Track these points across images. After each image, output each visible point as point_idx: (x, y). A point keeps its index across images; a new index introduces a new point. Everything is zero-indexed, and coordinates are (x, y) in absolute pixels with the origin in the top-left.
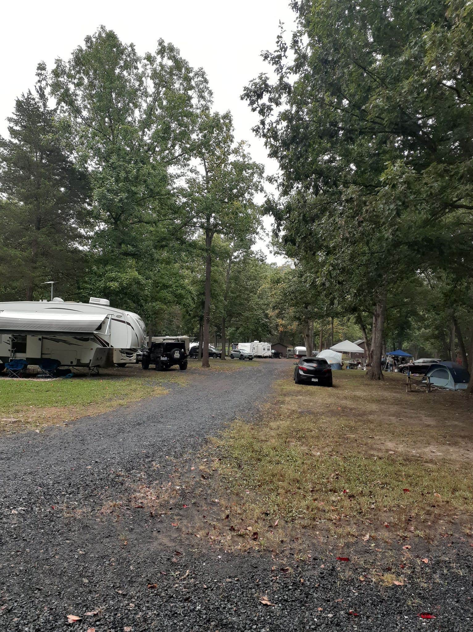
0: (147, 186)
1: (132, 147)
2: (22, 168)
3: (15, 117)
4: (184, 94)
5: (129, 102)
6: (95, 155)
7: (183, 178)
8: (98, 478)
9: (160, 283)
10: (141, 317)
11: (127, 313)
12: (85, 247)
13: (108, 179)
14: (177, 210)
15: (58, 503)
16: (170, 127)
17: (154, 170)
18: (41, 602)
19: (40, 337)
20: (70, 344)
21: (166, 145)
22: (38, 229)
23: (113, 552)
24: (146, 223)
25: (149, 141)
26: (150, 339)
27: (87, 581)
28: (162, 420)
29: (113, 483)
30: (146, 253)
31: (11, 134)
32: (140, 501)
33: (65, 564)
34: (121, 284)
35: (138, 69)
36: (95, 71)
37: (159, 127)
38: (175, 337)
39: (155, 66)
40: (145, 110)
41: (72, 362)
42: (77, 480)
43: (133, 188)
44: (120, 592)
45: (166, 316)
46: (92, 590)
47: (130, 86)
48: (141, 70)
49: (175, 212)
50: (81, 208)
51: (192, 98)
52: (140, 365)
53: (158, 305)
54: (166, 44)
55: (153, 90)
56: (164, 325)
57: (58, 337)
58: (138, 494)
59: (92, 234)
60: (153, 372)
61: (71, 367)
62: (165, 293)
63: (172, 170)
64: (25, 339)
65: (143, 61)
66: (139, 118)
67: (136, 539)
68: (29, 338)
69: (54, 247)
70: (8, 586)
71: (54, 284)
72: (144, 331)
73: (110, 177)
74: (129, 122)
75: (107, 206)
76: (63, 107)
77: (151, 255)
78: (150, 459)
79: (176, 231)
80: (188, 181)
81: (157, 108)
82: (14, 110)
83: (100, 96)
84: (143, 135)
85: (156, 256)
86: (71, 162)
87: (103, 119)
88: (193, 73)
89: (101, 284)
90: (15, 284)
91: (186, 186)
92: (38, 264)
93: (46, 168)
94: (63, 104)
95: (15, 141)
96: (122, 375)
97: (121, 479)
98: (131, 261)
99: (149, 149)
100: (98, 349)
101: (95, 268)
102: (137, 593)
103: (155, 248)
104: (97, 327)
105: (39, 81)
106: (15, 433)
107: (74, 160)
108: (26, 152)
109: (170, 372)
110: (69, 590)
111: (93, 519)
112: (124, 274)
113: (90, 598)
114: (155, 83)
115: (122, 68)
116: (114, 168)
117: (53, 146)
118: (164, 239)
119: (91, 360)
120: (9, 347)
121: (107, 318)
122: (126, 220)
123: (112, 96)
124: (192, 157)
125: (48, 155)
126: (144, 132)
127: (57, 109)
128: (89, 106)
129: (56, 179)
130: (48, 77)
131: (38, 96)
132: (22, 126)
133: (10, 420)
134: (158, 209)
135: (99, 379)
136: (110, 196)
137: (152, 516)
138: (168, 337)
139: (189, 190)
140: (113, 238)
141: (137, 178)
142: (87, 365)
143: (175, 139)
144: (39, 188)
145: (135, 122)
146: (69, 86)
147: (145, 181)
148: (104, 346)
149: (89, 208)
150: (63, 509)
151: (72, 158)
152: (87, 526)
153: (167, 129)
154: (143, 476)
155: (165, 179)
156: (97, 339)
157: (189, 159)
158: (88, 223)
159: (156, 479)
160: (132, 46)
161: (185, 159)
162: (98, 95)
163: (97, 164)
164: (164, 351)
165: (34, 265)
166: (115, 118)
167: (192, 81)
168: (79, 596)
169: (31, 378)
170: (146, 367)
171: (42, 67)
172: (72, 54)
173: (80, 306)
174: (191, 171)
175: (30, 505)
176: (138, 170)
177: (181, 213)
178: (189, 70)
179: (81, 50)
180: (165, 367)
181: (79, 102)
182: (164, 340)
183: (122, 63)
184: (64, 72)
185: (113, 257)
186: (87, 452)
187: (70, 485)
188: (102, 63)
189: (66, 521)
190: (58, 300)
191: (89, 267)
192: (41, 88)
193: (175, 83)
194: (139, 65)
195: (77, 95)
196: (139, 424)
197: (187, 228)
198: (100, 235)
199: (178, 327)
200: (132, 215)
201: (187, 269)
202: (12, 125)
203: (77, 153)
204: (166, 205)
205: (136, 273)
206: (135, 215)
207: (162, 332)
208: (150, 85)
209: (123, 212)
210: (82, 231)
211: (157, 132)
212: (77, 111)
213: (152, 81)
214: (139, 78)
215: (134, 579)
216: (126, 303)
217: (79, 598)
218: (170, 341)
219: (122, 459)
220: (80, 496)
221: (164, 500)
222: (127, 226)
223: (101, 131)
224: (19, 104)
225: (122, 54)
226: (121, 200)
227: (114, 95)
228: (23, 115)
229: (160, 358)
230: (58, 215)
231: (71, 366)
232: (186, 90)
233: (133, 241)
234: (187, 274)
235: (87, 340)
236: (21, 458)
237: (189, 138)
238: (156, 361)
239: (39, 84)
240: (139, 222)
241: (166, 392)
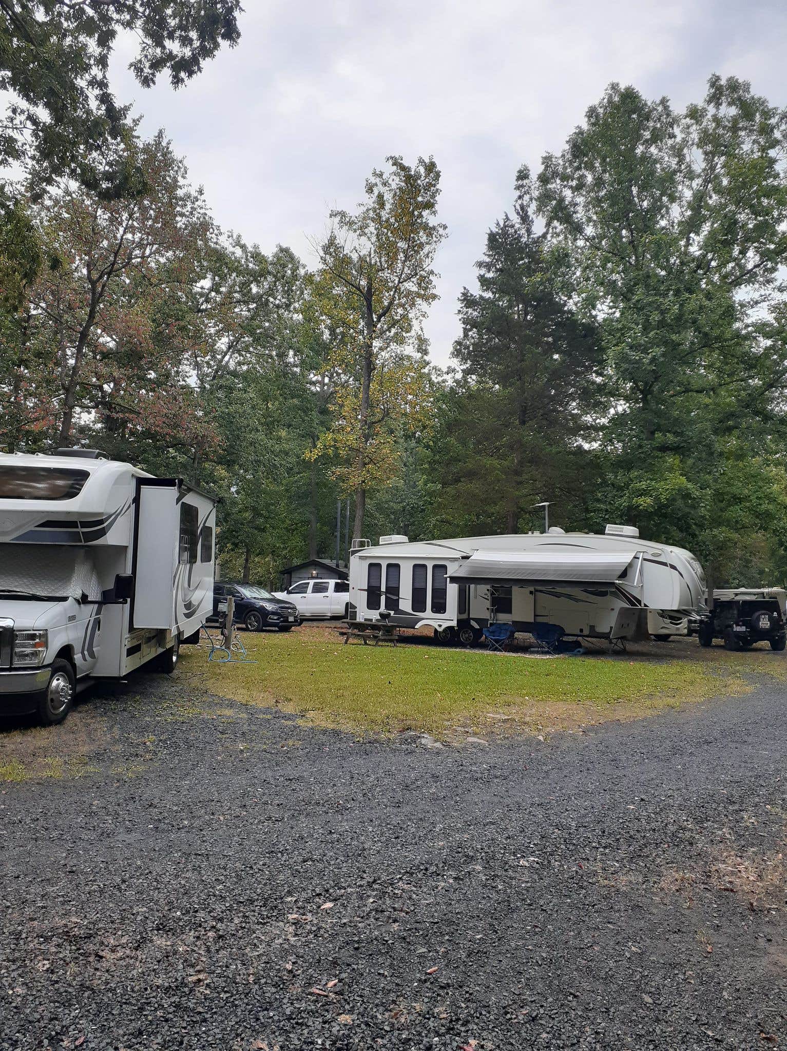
0: (698, 330)
1: (669, 268)
2: (498, 334)
3: (488, 260)
4: (762, 157)
5: (662, 195)
6: (606, 294)
7: (765, 304)
8: (648, 828)
9: (728, 493)
10: (694, 554)
11: (669, 548)
12: (594, 443)
13: (630, 329)
14: (753, 363)
15: (588, 859)
16: (736, 222)
17: (710, 299)
18: (580, 1016)
19: (532, 589)
20: (577, 600)
21: (730, 253)
22: (523, 423)
23: (689, 961)
24: (697, 392)
25: (698, 253)
26: (711, 593)
27: (650, 1001)
28: (750, 739)
29: (674, 838)
30: (700, 442)
31: (482, 285)
32: (727, 878)
33: (611, 964)
34: (657, 498)
35: (675, 137)
36: (604, 160)
37: (715, 225)
38: (759, 590)
39: (704, 124)
40: (689, 203)
41: (581, 630)
42: (615, 827)
43: (674, 337)
44: (710, 1033)
45: (739, 553)
46: (661, 1017)
47: (663, 169)
48: (680, 137)
49: (751, 367)
50: (588, 382)
51: (776, 161)
52: (695, 639)
53: (722, 533)
54: (723, 82)
55: (703, 165)
56: (734, 569)
57: (559, 590)
58: (722, 866)
59: (604, 421)
60: (718, 652)
61: (580, 639)
62: (736, 512)
63: (742, 294)
64: (509, 592)
65: (683, 121)
66: (680, 219)
67: (728, 946)
68: (516, 591)
69: (548, 449)
70: (528, 979)
71: (549, 506)
72: (702, 579)
73: (633, 326)
74: (663, 228)
75: (630, 373)
76: (556, 228)
77: (709, 446)
78: (736, 807)
79: (754, 399)
80: (774, 309)
81: (711, 193)
82: (485, 249)
83: (612, 197)
84: (688, 244)
85: (718, 447)
86: (570, 312)
87: (618, 231)
88: (777, 117)
89: (623, 502)
90: (492, 509)
91: (770, 318)
92: (525, 476)
93: (533, 328)
94: (556, 223)
95: (488, 295)
96: (666, 656)
97: (688, 834)
98: (671, 460)
99: (699, 267)
100: (622, 608)
101: (610, 476)
102: (741, 1042)
103: (716, 432)
104: (619, 573)
105: (520, 197)
106: (508, 738)
107: (574, 308)
108: (503, 309)
109: (753, 653)
110: (621, 1008)
111: (648, 896)
112: (662, 483)
113: (658, 1032)
114: (706, 153)
115: (648, 143)
116: (642, 309)
117: (542, 291)
118: (732, 415)
119: (611, 628)
120: (488, 604)
121: (635, 558)
122: (663, 392)
123: (632, 191)
124: (779, 266)
125: (535, 307)
126: (688, 239)
127: (547, 233)
128: (595, 218)
129: (547, 343)
130: (533, 187)
131: (519, 221)
132: (497, 270)
133: (498, 716)
134: (718, 364)
135: (627, 660)
136: (634, 355)
137: (752, 909)
138: (743, 590)
139: (776, 324)
140: (642, 423)
141: (679, 318)
142: (605, 636)
143: (748, 239)
144: (523, 360)
145: (673, 226)
146: (564, 194)
147: (694, 322)
148: (633, 604)
149: (599, 380)
150: (596, 871)
151: (571, 305)
152: (638, 906)
153: (731, 225)
154: (728, 836)
155: (730, 313)
156: (620, 592)
157: (774, 269)
158: (598, 404)
159: (753, 845)
160: (664, 101)
161: (766, 270)
162: (611, 196)
163: (611, 308)
164: (740, 615)
165: (519, 479)
166: (639, 226)
167: (775, 131)
168: (641, 1023)
169: (521, 653)
170: (706, 643)
171: (523, 175)
172: (567, 142)
173: (591, 539)
174: (779, 290)
175: (546, 856)
176: (682, 305)
177: (763, 366)
178: (767, 114)
179: (581, 133)
180: (743, 644)
181: (580, 215)
182: (736, 595)
183: (647, 135)
184: (555, 174)
185: (643, 456)
186: (625, 781)
187: (604, 832)
188: (614, 145)
189: (604, 892)
190: (556, 532)
191: (602, 476)
192: (522, 207)
193: (743, 143)
194: (677, 130)
195: (577, 204)
196: (708, 743)
197: (773, 392)
198: (619, 420)
199: (762, 572)
200: (672, 382)
201: (776, 466)
202: (483, 271)
203: (579, 295)
204: (733, 356)
205: (683, 479)
206: (679, 382)
207: (731, 581)
208: (696, 158)
209: (656, 379)
210: (588, 419)
211: (712, 233)
212: (576, 229)
213: (701, 151)
214: (678, 152)
215: (732, 1017)
216: (667, 532)
217: (640, 1026)
218: (748, 598)
219: (685, 800)
220: (621, 854)
221: (772, 885)
222: (663, 402)
223: (618, 253)
224: (492, 238)
225: (648, 121)
226: (653, 360)
227: (635, 190)
228: (497, 253)
229: (731, 626)
230: (552, 398)
231: (580, 636)
232: (764, 149)
233: (675, 427)
234: (777, 475)
235: (604, 594)
236: (522, 778)
237: (774, 233)
238: (724, 632)
239: (520, 202)
240: (684, 392)
241: (750, 689)
